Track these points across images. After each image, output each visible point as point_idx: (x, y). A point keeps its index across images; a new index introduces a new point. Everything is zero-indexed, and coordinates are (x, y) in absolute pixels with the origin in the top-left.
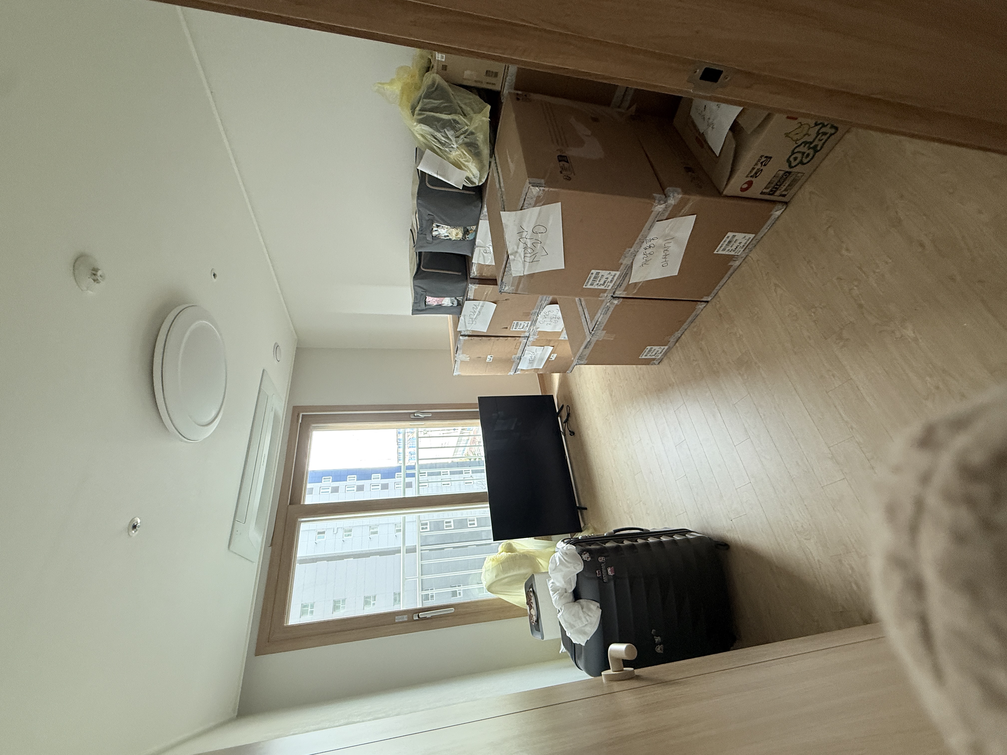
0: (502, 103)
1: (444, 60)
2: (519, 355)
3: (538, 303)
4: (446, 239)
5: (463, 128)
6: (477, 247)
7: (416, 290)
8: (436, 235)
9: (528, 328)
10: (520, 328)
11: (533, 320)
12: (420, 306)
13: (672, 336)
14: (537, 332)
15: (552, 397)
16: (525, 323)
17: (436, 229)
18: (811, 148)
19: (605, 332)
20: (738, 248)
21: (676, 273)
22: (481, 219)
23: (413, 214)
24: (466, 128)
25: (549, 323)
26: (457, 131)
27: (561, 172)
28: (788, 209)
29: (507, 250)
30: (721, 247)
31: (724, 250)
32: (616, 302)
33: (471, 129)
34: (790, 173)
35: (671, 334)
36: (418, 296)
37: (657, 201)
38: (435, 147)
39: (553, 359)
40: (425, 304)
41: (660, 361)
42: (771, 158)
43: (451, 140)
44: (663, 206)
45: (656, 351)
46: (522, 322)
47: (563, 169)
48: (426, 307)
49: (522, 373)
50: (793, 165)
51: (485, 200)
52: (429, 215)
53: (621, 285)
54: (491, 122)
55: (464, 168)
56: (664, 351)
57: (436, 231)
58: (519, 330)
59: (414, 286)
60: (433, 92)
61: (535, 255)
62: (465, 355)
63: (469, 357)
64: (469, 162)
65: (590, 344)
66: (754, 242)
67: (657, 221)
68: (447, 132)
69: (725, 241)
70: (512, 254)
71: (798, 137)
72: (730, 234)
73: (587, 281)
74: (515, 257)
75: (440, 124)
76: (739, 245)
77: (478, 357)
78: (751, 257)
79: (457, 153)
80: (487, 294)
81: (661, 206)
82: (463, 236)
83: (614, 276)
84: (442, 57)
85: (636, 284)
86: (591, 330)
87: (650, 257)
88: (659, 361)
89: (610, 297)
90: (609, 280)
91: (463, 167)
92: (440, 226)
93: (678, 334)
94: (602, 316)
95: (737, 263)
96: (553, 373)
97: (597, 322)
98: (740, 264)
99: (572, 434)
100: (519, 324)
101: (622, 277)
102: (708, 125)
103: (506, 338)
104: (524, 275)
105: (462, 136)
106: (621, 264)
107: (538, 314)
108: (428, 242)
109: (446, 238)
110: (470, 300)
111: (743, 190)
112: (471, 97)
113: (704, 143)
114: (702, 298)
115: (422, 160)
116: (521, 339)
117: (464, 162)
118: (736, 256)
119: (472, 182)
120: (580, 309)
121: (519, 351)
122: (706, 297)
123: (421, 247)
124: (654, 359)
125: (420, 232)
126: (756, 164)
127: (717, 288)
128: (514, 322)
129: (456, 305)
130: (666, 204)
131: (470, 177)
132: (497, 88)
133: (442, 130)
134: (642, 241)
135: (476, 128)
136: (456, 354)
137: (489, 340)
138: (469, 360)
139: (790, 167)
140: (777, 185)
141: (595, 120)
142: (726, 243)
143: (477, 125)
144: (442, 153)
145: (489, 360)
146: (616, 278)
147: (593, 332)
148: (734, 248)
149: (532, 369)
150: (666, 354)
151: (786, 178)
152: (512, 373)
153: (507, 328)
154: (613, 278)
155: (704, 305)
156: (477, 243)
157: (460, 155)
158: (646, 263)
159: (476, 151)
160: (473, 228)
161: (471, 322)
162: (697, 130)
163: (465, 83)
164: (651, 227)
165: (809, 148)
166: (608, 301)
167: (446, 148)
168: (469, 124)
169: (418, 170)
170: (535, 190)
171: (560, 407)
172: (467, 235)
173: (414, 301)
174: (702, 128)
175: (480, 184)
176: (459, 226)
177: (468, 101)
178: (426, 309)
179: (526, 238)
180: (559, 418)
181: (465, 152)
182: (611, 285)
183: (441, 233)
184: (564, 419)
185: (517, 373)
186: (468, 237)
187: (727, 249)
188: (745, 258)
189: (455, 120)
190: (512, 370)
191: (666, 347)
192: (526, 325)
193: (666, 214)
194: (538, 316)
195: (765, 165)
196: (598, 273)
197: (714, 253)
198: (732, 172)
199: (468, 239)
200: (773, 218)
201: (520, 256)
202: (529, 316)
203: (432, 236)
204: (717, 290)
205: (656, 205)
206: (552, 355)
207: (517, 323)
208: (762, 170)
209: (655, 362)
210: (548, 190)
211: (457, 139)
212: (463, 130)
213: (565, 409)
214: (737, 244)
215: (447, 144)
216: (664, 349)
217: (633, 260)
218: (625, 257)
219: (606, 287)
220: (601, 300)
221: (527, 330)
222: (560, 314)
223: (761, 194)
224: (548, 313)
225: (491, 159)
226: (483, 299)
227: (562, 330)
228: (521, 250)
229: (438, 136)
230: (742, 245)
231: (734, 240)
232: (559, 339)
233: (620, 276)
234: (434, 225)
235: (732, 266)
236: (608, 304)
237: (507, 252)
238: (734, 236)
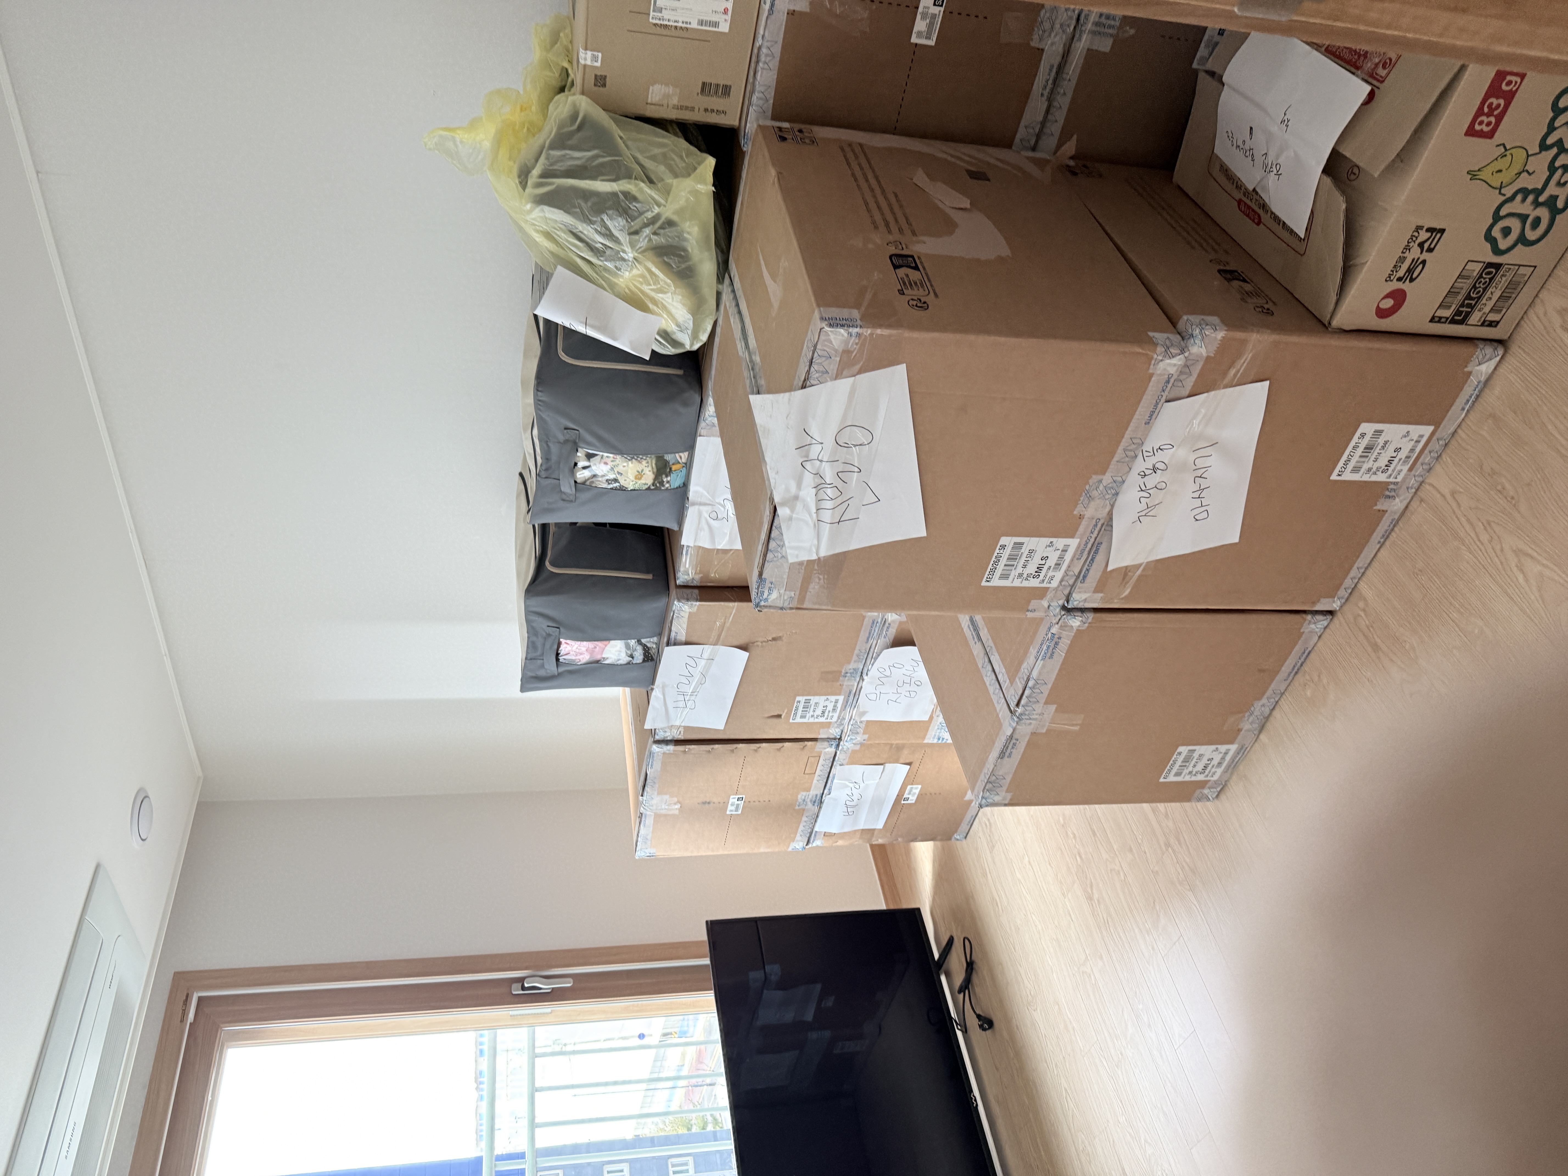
0: (743, 154)
1: (598, 64)
2: (816, 789)
3: (861, 646)
4: (612, 489)
5: (648, 211)
6: (694, 504)
7: (534, 625)
8: (586, 481)
9: (836, 715)
10: (816, 714)
11: (850, 693)
12: (542, 666)
13: (1247, 714)
14: (863, 726)
15: (915, 915)
16: (827, 699)
17: (586, 464)
18: (1542, 204)
19: (1053, 708)
20: (1394, 463)
21: (1233, 537)
22: (700, 436)
23: (525, 430)
24: (656, 210)
25: (894, 697)
26: (633, 219)
27: (901, 292)
28: (1509, 358)
29: (771, 494)
30: (1346, 464)
31: (1356, 470)
32: (1075, 622)
33: (668, 212)
34: (1498, 266)
35: (1244, 708)
36: (539, 642)
37: (1160, 349)
38: (579, 261)
39: (912, 799)
40: (557, 660)
41: (1222, 789)
42: (1442, 231)
43: (616, 240)
44: (1178, 361)
45: (1204, 761)
46: (821, 700)
47: (905, 284)
48: (561, 669)
49: (826, 845)
50: (1503, 244)
51: (710, 385)
52: (566, 429)
53: (1085, 577)
54: (717, 196)
55: (655, 308)
56: (1228, 758)
57: (584, 468)
58: (812, 720)
59: (528, 612)
60: (571, 135)
61: (846, 504)
62: (667, 797)
63: (679, 802)
64: (665, 293)
65: (1014, 744)
66: (1435, 446)
67: (1167, 401)
68: (609, 223)
69: (1355, 447)
70: (784, 504)
71: (1505, 177)
72: (1367, 428)
73: (990, 566)
74: (792, 510)
75: (589, 204)
76: (1394, 454)
77: (704, 803)
78: (1430, 484)
79: (635, 272)
80: (723, 626)
81: (1174, 361)
82: (655, 480)
83: (1065, 551)
84: (595, 58)
85: (1125, 572)
86: (1013, 706)
87: (1157, 496)
88: (1219, 789)
89: (1058, 610)
90: (1051, 562)
91: (651, 306)
92: (596, 455)
93: (1260, 707)
94: (1040, 663)
95: (1397, 505)
96: (915, 840)
97: (1028, 680)
98: (1407, 507)
99: (986, 1025)
100: (812, 703)
101: (1086, 553)
102: (1267, 169)
103: (778, 745)
104: (819, 558)
105: (647, 231)
106: (1081, 517)
107: (861, 675)
108: (564, 497)
109: (611, 486)
110: (675, 644)
111: (1382, 313)
112: (665, 141)
113: (1261, 212)
114: (1314, 603)
115: (547, 292)
116: (819, 746)
117: (653, 294)
118: (1392, 486)
119: (675, 343)
120: (977, 649)
121: (815, 781)
122: (1327, 600)
123: (548, 511)
124: (1202, 784)
125: (543, 474)
126: (1407, 248)
127: (1354, 573)
128: (798, 698)
129: (641, 661)
130: (1186, 354)
131: (669, 330)
132: (729, 120)
133: (596, 217)
134: (1132, 454)
135: (680, 212)
136: (642, 796)
137: (732, 751)
138: (677, 812)
139: (1497, 251)
140: (1468, 297)
141: (977, 175)
142: (1359, 451)
143: (682, 202)
144: (597, 273)
145: (733, 808)
146: (1068, 557)
147: (1020, 710)
148: (1382, 462)
149: (855, 831)
150: (1233, 766)
151: (1491, 279)
152: (798, 844)
153: (779, 716)
154: (1061, 558)
155: (1323, 622)
156: (691, 495)
157: (642, 276)
158: (1148, 512)
159: (683, 266)
160: (681, 458)
161: (682, 704)
162: (1239, 185)
163: (652, 112)
164: (1151, 416)
165: (1536, 204)
166: (1054, 622)
167: (606, 261)
168: (663, 201)
169: (536, 316)
170: (838, 337)
171: (944, 942)
172: (667, 476)
173: (527, 653)
174: (1250, 177)
175: (696, 347)
176: (646, 454)
177: (657, 151)
178: (560, 675)
179: (821, 461)
180: (943, 979)
181: (654, 269)
182: (1059, 575)
183: (599, 473)
184: (959, 979)
185: (814, 845)
186: (668, 482)
187: (1365, 467)
188: (1417, 490)
189: (629, 193)
190: (798, 837)
191: (1233, 748)
192: (830, 707)
193: (1189, 383)
194: (863, 680)
195: (1430, 250)
196: (1018, 546)
197: (1332, 478)
198: (1348, 270)
199: (667, 485)
200: (1473, 380)
201: (806, 507)
202: (838, 680)
203: (576, 482)
204: (1354, 578)
205: (1160, 358)
206: (909, 787)
207: (807, 702)
208: (1424, 262)
209: (1206, 791)
210: (871, 334)
211: (636, 237)
212: (649, 215)
213: (957, 947)
214: (1390, 452)
215: (608, 252)
216: (1226, 753)
217: (1112, 506)
218: (1090, 498)
219: (1043, 581)
220: (1034, 619)
221: (835, 719)
222: (922, 673)
223: (1432, 320)
224: (887, 669)
225: (720, 286)
226: (713, 638)
227: (931, 718)
228: (808, 494)
229: (586, 232)
230: (1402, 455)
231: (1381, 441)
232: (926, 741)
233: (1079, 552)
234: (579, 454)
235: (1385, 512)
236: (1054, 630)
237: (772, 500)
238: (1378, 433)
